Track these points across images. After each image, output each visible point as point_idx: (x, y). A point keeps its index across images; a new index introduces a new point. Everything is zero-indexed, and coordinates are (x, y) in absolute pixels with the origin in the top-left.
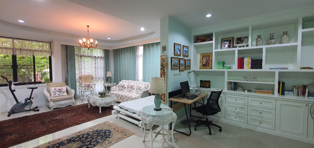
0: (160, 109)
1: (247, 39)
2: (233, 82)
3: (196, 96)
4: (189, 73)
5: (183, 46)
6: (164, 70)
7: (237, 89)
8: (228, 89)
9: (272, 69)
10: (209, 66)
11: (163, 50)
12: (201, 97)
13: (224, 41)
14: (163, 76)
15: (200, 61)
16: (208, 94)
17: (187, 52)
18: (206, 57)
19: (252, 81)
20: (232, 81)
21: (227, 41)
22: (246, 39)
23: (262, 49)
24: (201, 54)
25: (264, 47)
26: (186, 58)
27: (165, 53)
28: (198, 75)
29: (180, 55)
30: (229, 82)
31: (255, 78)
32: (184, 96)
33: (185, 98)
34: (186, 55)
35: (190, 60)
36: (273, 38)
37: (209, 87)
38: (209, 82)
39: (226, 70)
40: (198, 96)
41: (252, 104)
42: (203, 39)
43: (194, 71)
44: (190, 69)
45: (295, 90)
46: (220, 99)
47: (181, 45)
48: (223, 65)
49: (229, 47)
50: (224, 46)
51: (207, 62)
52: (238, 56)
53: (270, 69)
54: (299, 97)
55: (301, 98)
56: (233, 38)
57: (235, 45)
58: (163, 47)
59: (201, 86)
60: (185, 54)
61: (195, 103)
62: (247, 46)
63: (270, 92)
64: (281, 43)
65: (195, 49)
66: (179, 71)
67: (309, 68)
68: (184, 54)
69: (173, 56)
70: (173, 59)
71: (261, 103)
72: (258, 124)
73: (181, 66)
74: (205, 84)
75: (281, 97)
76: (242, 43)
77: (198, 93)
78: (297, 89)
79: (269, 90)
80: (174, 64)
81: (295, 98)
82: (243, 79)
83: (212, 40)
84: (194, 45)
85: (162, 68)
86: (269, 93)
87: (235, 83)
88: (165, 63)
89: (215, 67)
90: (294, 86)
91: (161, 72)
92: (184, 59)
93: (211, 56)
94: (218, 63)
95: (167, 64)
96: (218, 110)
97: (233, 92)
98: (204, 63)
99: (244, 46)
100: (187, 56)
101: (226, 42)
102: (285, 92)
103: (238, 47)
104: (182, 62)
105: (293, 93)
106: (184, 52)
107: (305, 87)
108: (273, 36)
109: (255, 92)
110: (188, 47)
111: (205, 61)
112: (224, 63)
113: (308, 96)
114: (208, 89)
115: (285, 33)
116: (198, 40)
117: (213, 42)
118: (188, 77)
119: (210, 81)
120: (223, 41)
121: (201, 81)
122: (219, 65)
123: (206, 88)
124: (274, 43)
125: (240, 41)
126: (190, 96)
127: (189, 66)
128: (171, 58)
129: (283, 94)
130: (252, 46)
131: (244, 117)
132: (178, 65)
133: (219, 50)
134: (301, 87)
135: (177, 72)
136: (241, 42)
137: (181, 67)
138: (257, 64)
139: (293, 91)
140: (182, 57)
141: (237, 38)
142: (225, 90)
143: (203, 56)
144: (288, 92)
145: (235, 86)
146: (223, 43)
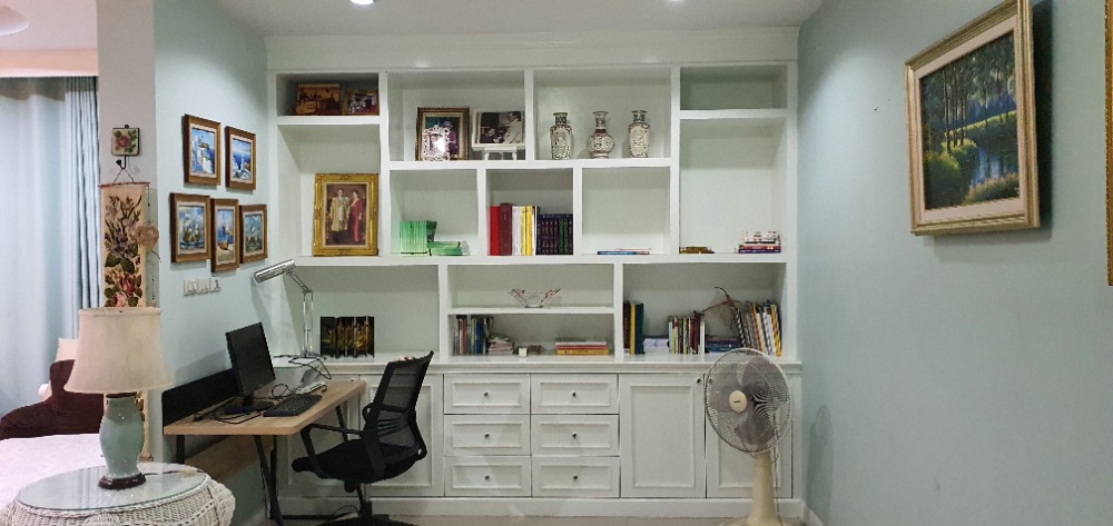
0: (140, 480)
1: (521, 123)
2: (473, 316)
3: (311, 400)
4: (262, 279)
5: (228, 130)
6: (130, 268)
7: (488, 345)
8: (455, 351)
9: (605, 253)
10: (362, 242)
11: (122, 151)
12: (333, 400)
13: (431, 122)
14: (122, 298)
15: (317, 214)
16: (365, 383)
17: (250, 163)
18: (348, 190)
19: (541, 307)
20: (468, 311)
21: (441, 122)
22: (515, 123)
23: (570, 171)
24: (320, 177)
25: (578, 166)
26: (244, 199)
27: (137, 170)
28: (307, 291)
29: (213, 183)
30: (459, 317)
31: (550, 294)
32: (248, 407)
33: (252, 415)
34: (246, 178)
35: (263, 207)
36: (604, 131)
37: (369, 349)
38: (367, 323)
39: (443, 262)
40: (318, 398)
41: (545, 403)
42: (329, 96)
43: (289, 271)
44: (265, 256)
45: (673, 333)
46: (421, 398)
47: (216, 125)
48: (430, 238)
49: (453, 151)
50: (431, 145)
51: (351, 220)
52: (491, 198)
53: (599, 253)
54: (685, 355)
55: (688, 359)
56: (466, 112)
57: (473, 145)
58: (118, 135)
59: (328, 349)
60: (237, 175)
61: (305, 432)
62: (521, 155)
63: (601, 347)
64: (628, 154)
65: (285, 146)
66: (213, 270)
67: (704, 251)
68: (232, 174)
69: (179, 187)
70: (181, 207)
71: (574, 395)
72: (567, 485)
73: (219, 244)
74: (344, 336)
75: (635, 361)
76: (501, 141)
77: (314, 384)
78: (676, 328)
79: (600, 340)
80: (187, 235)
81: (674, 359)
82: (512, 300)
83: (372, 109)
84: (280, 127)
85: (117, 256)
86: (598, 350)
87: (479, 318)
88: (138, 224)
89: (394, 248)
90: (670, 319)
91: (108, 280)
92: (234, 202)
93: (370, 188)
94: (408, 224)
95: (150, 235)
96: (415, 450)
97: (473, 360)
98: (335, 227)
99: (508, 156)
100: (250, 188)
101: (437, 129)
102: (647, 341)
103: (487, 156)
104: (225, 219)
105: (668, 344)
106: (234, 166)
107: (697, 318)
108: (604, 122)
109: (554, 352)
110: (252, 136)
111: (339, 213)
112: (432, 226)
113: (706, 351)
114: (362, 361)
115: (640, 118)
116: (304, 97)
117: (382, 119)
118: (257, 301)
119: (372, 320)
120: (424, 124)
121: (327, 324)
122: (412, 235)
123: (351, 358)
124: (607, 154)
125: (492, 132)
126: (275, 402)
127: (261, 244)
128: (173, 198)
129: (639, 350)
130: (538, 158)
131: (519, 467)
132: (206, 239)
133: (408, 164)
134: (687, 321)
135: (201, 274)
136: (497, 135)
137: (218, 248)
138: (555, 234)
139: (667, 336)
140: (220, 192)
141: (484, 114)
142: (443, 357)
143: (331, 188)
144: (654, 340)
145: (479, 335)
146: (425, 132)
